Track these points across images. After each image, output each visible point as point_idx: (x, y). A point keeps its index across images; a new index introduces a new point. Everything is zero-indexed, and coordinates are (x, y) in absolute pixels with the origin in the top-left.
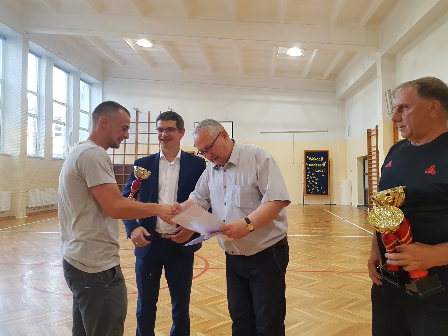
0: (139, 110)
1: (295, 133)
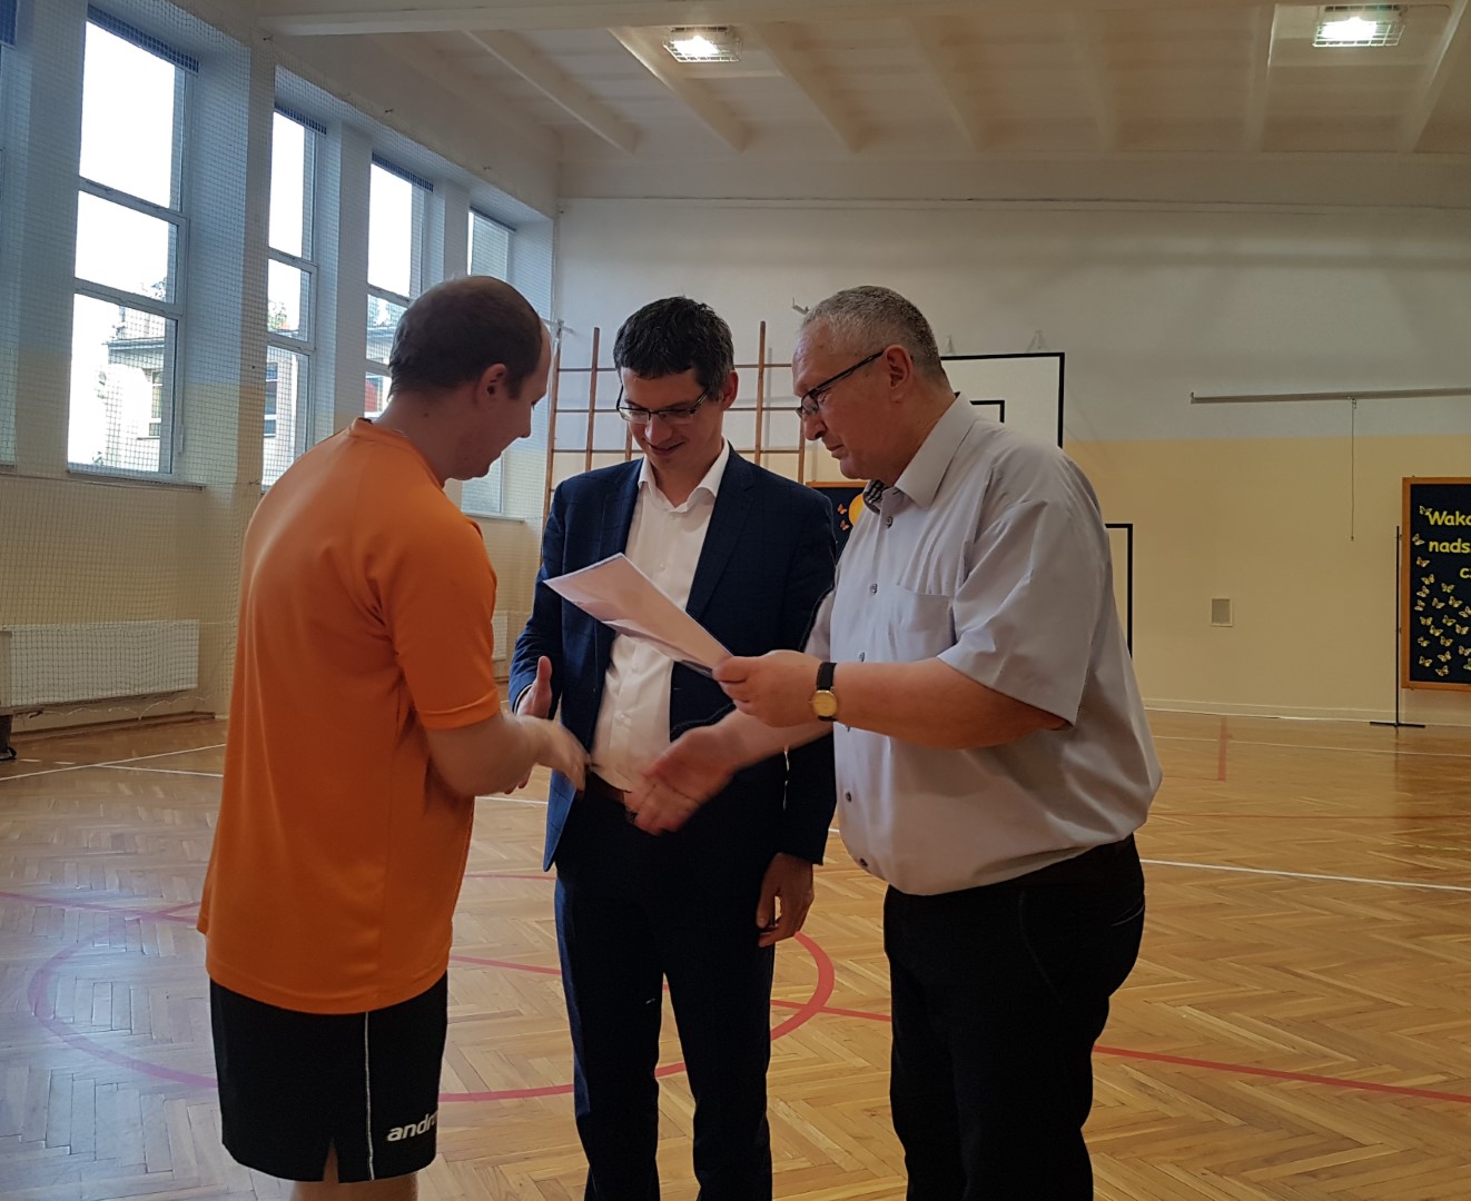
1: (1359, 402)
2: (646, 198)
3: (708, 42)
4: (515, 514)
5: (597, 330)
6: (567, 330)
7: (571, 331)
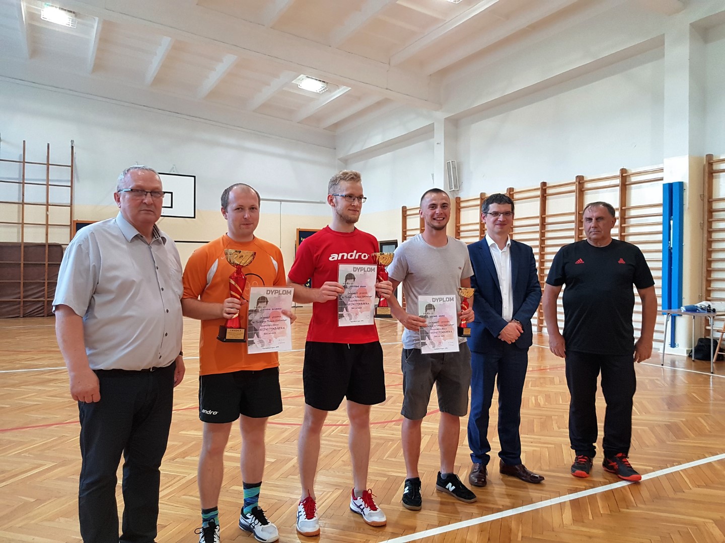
1: (282, 203)
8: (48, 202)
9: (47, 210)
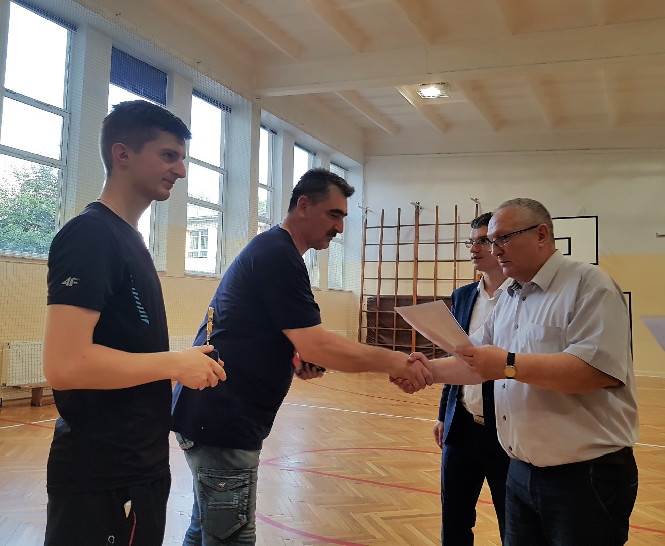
0: (421, 205)
2: (403, 155)
3: (437, 89)
4: (348, 288)
5: (383, 210)
6: (369, 210)
7: (371, 211)
8: (455, 258)
9: (455, 266)
